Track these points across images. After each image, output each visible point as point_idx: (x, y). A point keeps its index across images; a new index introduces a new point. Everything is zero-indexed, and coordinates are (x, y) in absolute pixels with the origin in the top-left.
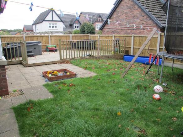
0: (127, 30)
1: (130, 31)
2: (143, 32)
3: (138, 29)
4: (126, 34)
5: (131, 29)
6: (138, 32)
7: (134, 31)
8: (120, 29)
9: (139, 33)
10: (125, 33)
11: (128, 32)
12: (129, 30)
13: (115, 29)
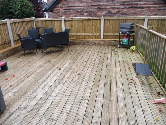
0: (111, 10)
1: (116, 10)
2: (142, 12)
3: (132, 7)
4: (109, 15)
5: (118, 8)
6: (132, 12)
7: (125, 10)
8: (96, 7)
9: (134, 13)
10: (107, 13)
11: (113, 12)
12: (113, 8)
13: (85, 8)
